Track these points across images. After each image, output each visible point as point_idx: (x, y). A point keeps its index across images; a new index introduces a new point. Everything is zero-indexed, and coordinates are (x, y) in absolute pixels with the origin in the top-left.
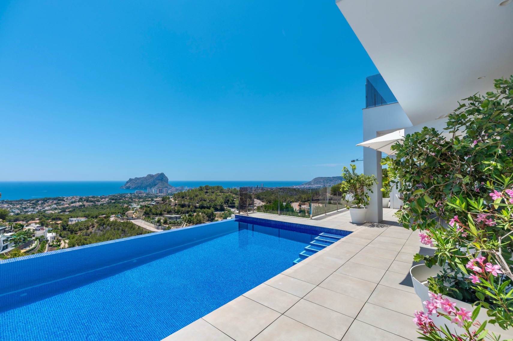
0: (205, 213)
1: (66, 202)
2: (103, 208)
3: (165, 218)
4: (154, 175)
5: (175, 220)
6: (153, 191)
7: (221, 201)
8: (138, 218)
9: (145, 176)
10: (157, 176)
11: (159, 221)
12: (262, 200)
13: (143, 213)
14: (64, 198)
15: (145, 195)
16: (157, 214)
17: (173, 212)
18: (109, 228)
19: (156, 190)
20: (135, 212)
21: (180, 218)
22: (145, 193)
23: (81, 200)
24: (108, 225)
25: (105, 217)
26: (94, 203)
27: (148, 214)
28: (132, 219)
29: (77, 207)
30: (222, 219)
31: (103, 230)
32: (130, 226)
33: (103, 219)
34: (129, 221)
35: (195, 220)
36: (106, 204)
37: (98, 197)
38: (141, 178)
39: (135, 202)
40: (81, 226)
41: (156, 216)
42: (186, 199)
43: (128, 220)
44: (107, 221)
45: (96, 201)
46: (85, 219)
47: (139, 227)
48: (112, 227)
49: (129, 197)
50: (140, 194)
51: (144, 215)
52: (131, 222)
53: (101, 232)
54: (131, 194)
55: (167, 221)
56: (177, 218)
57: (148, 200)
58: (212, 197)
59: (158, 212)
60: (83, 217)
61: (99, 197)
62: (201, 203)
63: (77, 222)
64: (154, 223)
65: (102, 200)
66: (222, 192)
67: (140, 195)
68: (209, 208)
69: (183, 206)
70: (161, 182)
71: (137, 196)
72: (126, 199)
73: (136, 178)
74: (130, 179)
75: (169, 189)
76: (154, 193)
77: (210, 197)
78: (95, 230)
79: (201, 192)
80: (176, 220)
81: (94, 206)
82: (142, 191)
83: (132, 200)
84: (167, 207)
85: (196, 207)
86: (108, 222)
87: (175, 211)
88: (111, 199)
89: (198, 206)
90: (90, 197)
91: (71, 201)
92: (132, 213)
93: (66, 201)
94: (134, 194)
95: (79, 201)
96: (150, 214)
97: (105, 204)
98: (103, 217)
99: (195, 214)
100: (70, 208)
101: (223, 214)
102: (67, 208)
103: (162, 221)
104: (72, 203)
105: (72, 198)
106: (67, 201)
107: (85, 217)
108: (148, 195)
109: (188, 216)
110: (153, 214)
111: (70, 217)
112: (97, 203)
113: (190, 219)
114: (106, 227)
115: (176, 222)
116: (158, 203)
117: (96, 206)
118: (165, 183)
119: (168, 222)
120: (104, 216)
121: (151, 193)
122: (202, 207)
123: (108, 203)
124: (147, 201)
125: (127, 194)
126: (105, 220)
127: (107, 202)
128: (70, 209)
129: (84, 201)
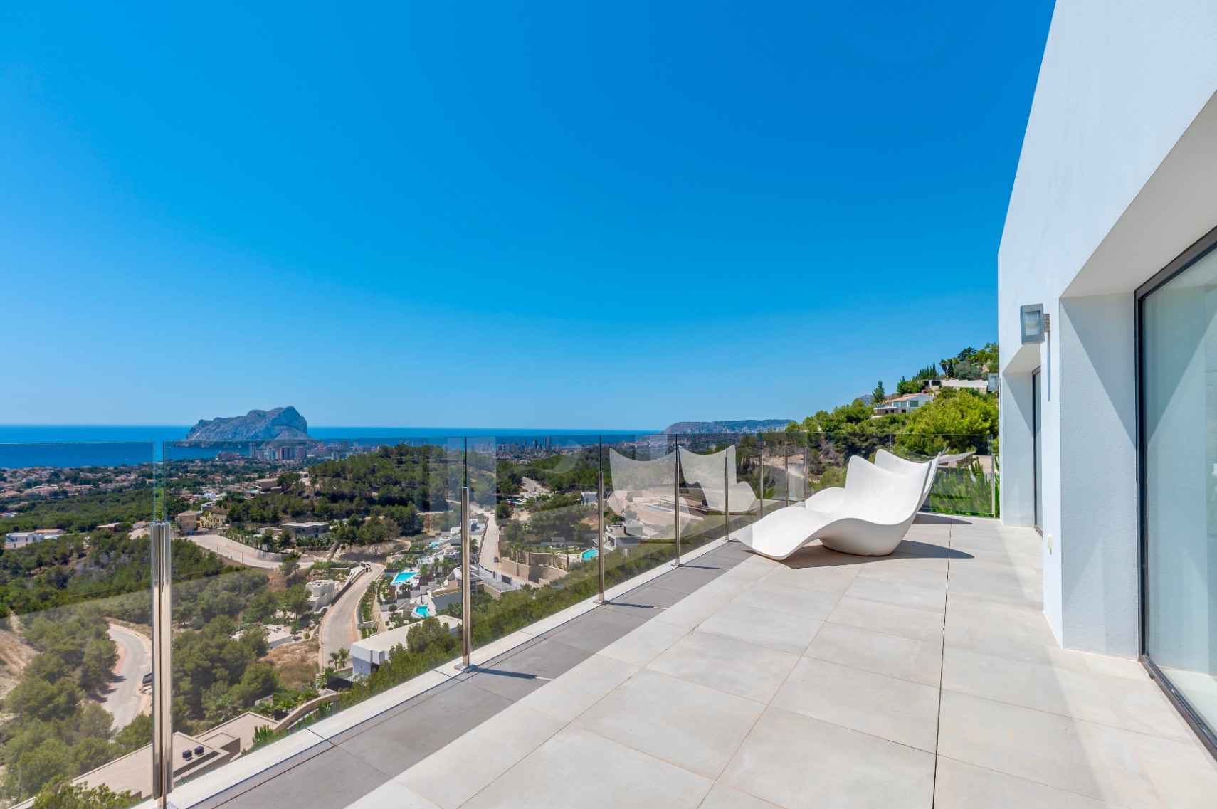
0: (392, 515)
1: (11, 482)
2: (118, 501)
3: (285, 530)
4: (268, 412)
5: (313, 535)
6: (265, 453)
7: (437, 485)
8: (210, 530)
9: (244, 413)
10: (277, 413)
11: (267, 540)
12: (541, 480)
13: (224, 517)
14: (5, 471)
15: (242, 463)
16: (263, 521)
17: (309, 513)
18: (127, 558)
19: (273, 450)
20: (202, 514)
21: (325, 529)
22: (242, 458)
23: (55, 477)
24: (123, 552)
25: (115, 529)
26: (94, 485)
27: (239, 519)
28: (193, 534)
29: (43, 498)
30: (438, 532)
31: (107, 564)
32: (187, 551)
33: (109, 534)
34: (183, 538)
35: (367, 536)
36: (128, 487)
37: (106, 470)
38: (230, 419)
39: (214, 483)
40: (42, 555)
41: (260, 524)
42: (346, 479)
43: (183, 535)
44: (121, 539)
45: (99, 480)
46: (58, 533)
47: (212, 555)
48: (136, 555)
49: (197, 469)
50: (228, 461)
51: (227, 522)
52: (190, 541)
53: (102, 570)
54: (203, 460)
55: (290, 539)
56: (316, 529)
57: (250, 478)
58: (414, 474)
59: (268, 513)
60: (53, 528)
61: (112, 468)
62: (383, 490)
63: (30, 542)
64: (254, 545)
65: (118, 479)
66: (441, 462)
67: (228, 463)
68: (403, 502)
69: (335, 498)
70: (288, 430)
71: (220, 467)
72: (188, 474)
73: (218, 419)
74: (201, 421)
75: (309, 449)
76: (268, 458)
77: (409, 474)
78: (85, 565)
79: (384, 461)
80: (317, 536)
81: (94, 494)
82: (237, 454)
83: (205, 477)
84: (292, 501)
85: (371, 501)
86: (123, 543)
87: (313, 510)
88: (144, 476)
89: (377, 499)
90: (82, 471)
91: (24, 480)
92: (195, 518)
93: (9, 479)
94: (213, 462)
95: (49, 482)
96: (245, 519)
97: (126, 488)
98: (110, 528)
99: (368, 518)
100: (21, 500)
101: (441, 518)
102: (13, 499)
103: (275, 538)
104: (29, 485)
105: (29, 471)
106: (13, 480)
107: (58, 528)
108: (251, 463)
109: (350, 525)
110: (254, 520)
111: (12, 527)
112: (102, 485)
113: (352, 532)
114: (118, 556)
115: (315, 540)
116: (269, 490)
117: (99, 493)
118: (299, 433)
119: (293, 540)
120: (113, 525)
121: (259, 458)
122: (388, 501)
123: (136, 486)
124: (247, 481)
125: (193, 462)
126: (116, 537)
127: (134, 483)
128: (22, 503)
129: (66, 479)
